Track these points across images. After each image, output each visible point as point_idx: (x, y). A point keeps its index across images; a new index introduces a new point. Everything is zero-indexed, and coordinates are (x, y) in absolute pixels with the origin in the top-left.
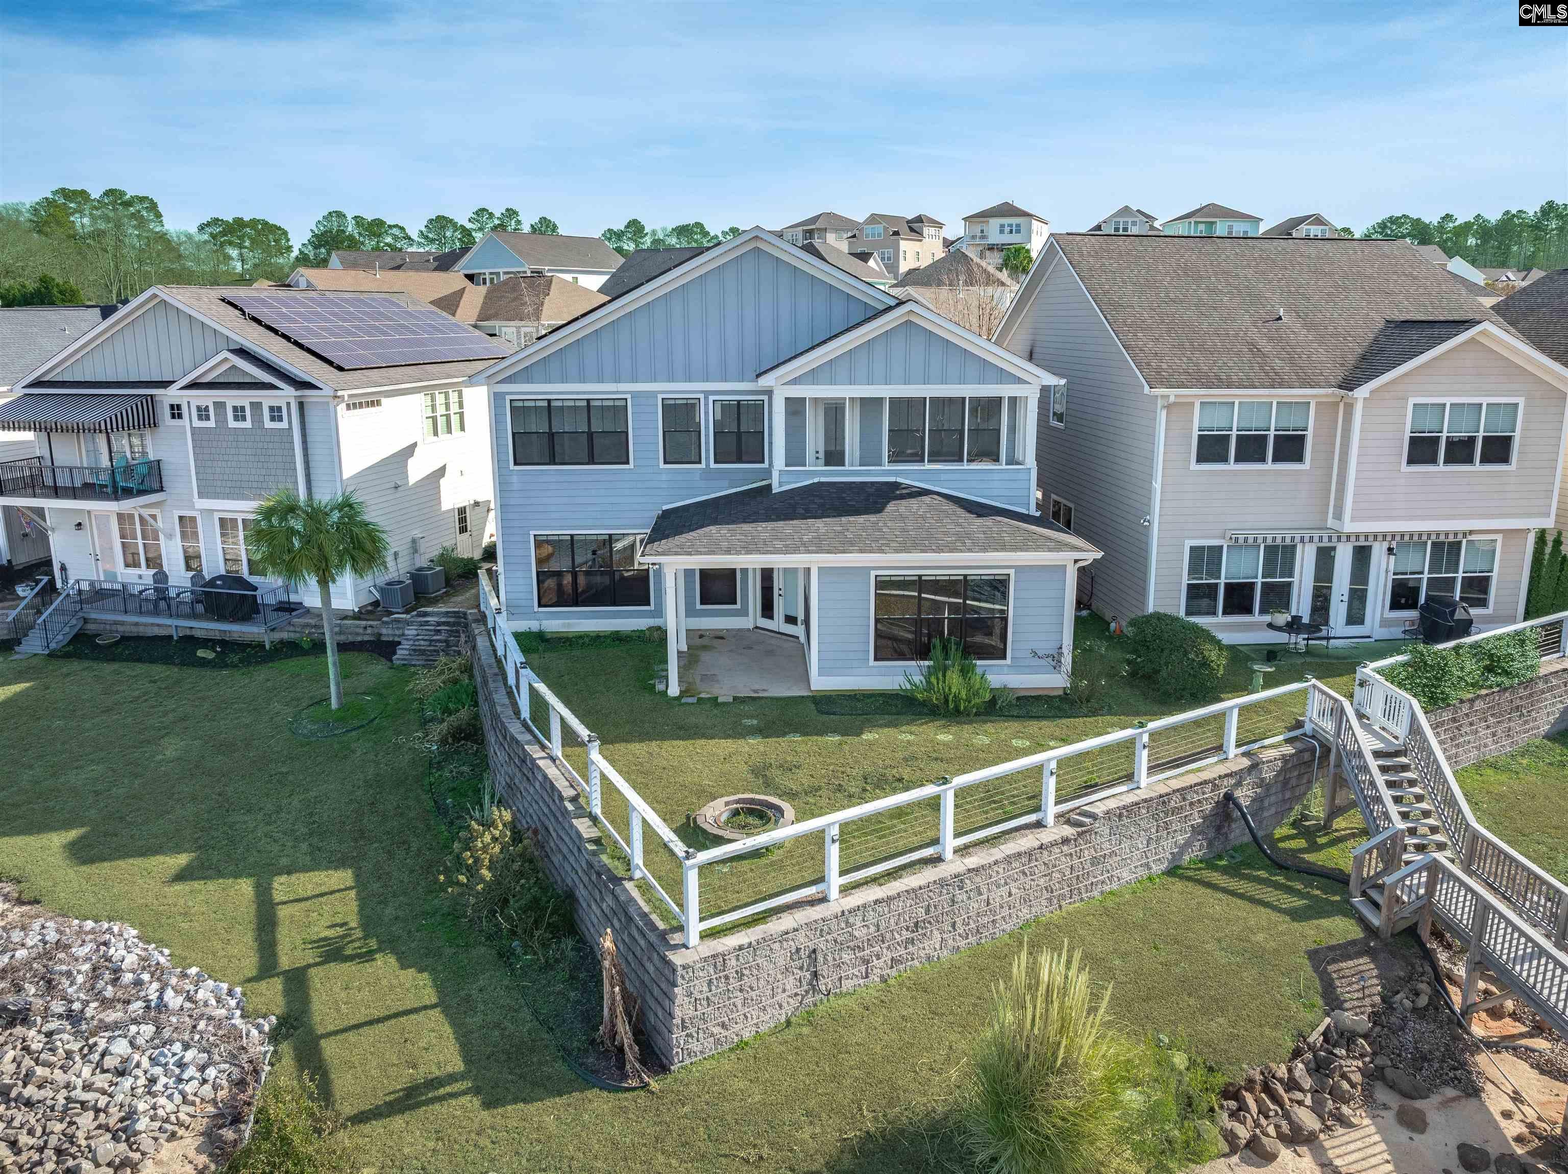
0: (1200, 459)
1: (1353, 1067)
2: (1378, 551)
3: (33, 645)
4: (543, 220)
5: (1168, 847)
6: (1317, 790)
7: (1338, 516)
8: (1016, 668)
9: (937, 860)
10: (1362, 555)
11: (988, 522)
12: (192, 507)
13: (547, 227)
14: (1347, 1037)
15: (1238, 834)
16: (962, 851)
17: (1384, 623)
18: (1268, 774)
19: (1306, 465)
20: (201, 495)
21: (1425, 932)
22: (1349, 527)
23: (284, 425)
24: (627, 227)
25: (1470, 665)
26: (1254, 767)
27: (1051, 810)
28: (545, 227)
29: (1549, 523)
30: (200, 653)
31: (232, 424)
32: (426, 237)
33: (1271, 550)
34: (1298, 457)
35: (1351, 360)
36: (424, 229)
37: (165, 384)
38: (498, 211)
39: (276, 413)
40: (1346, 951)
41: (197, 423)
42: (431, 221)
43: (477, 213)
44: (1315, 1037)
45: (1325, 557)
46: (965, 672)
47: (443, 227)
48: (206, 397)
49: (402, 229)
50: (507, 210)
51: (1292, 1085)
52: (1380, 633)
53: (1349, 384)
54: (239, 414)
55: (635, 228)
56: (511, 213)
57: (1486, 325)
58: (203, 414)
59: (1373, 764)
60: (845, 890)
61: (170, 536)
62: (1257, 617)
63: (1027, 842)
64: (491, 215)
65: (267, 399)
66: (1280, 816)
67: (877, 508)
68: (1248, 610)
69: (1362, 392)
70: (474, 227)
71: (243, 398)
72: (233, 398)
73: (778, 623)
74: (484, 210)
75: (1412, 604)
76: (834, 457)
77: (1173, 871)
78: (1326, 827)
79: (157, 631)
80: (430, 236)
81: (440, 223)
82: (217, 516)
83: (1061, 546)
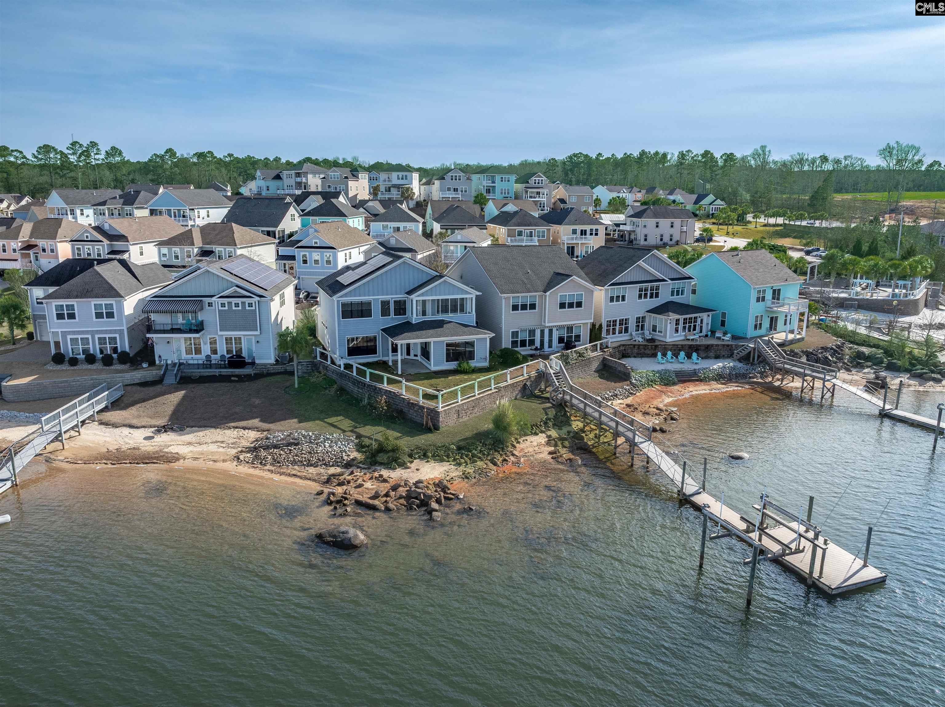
0: (513, 310)
1: (550, 424)
2: (554, 330)
3: (170, 380)
4: (113, 148)
5: (514, 394)
6: (543, 383)
7: (545, 322)
8: (477, 362)
9: (475, 396)
10: (551, 331)
11: (468, 328)
12: (217, 334)
13: (116, 152)
14: (550, 419)
15: (527, 392)
16: (479, 394)
17: (557, 347)
18: (532, 379)
19: (537, 310)
20: (220, 331)
21: (563, 404)
22: (547, 325)
23: (253, 308)
24: (165, 153)
25: (575, 355)
26: (530, 378)
27: (493, 387)
28: (114, 151)
29: (592, 321)
30: (233, 378)
31: (234, 308)
32: (36, 157)
33: (530, 331)
34: (535, 308)
35: (545, 284)
36: (36, 153)
37: (212, 296)
38: (85, 143)
39: (250, 305)
40: (549, 408)
41: (220, 308)
42: (40, 148)
43: (72, 144)
44: (544, 419)
45: (542, 332)
46: (468, 363)
47: (48, 152)
48: (225, 301)
49: (21, 152)
50: (91, 142)
51: (541, 426)
52: (556, 350)
53: (545, 291)
54: (237, 305)
55: (171, 152)
56: (93, 144)
57: (574, 277)
58: (223, 305)
59: (553, 375)
60: (461, 401)
61: (205, 344)
62: (528, 348)
63: (490, 392)
64: (81, 146)
65: (247, 301)
66: (535, 389)
67: (442, 327)
68: (525, 346)
69: (548, 293)
70: (70, 152)
71: (239, 300)
72: (234, 301)
73: (412, 357)
74: (77, 142)
75: (563, 342)
76: (424, 313)
77: (516, 399)
78: (545, 390)
79: (207, 374)
80: (40, 156)
81: (46, 149)
82: (224, 337)
83: (485, 334)
